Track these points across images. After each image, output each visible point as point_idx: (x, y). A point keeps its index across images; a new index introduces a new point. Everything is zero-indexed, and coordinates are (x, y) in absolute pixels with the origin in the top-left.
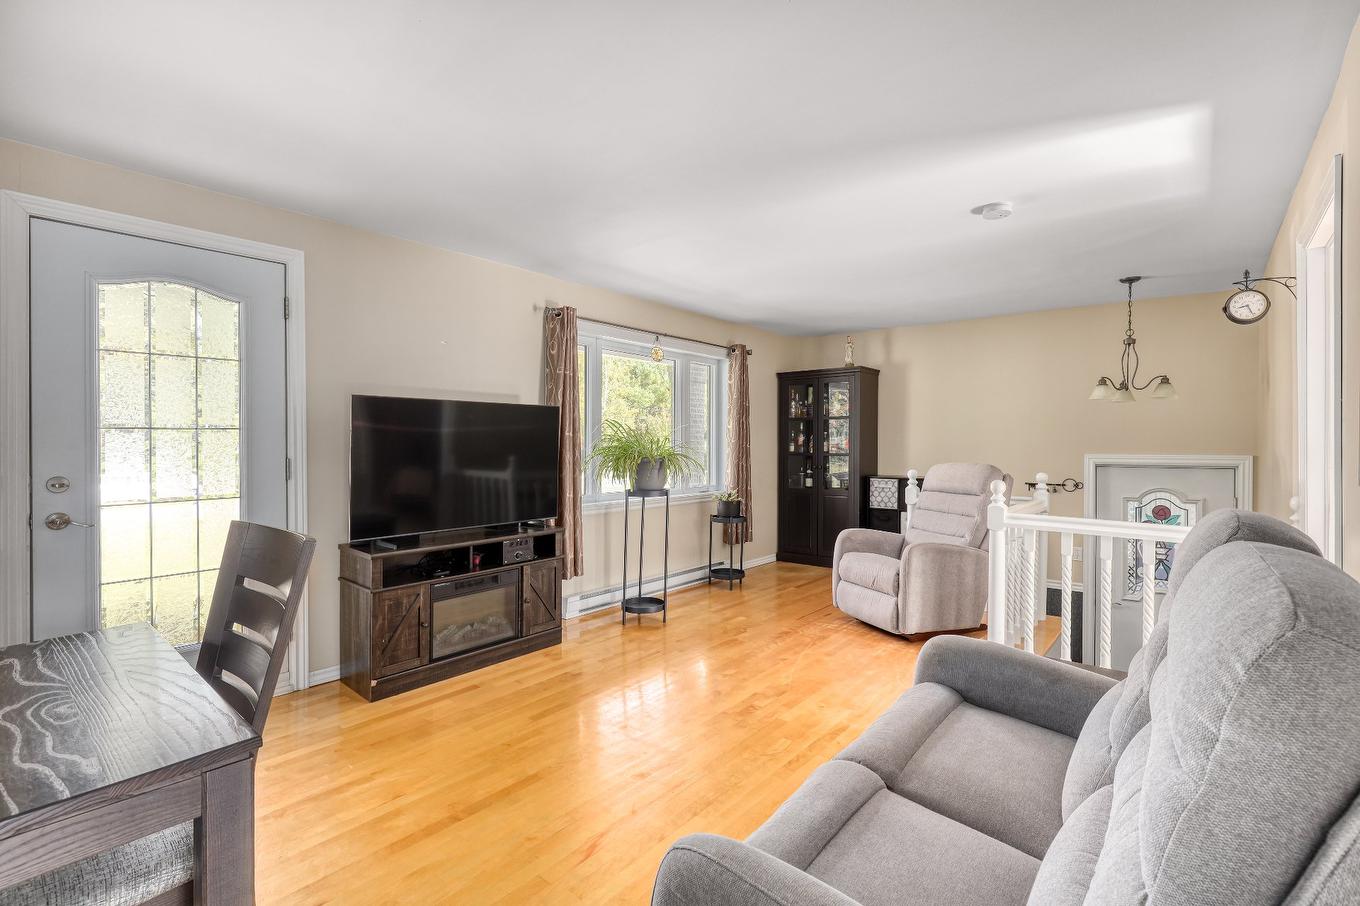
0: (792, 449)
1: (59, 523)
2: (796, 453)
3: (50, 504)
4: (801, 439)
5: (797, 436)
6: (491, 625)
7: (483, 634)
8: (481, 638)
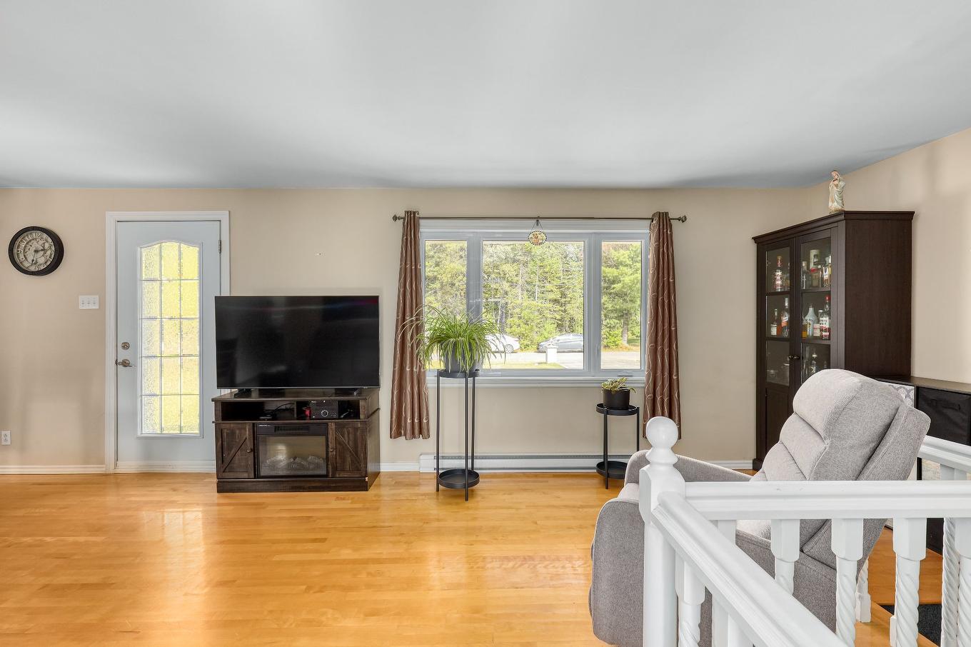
0: (774, 331)
1: (125, 364)
2: (778, 339)
3: (123, 355)
4: (785, 319)
5: (780, 316)
6: (310, 463)
7: (302, 467)
8: (299, 470)
